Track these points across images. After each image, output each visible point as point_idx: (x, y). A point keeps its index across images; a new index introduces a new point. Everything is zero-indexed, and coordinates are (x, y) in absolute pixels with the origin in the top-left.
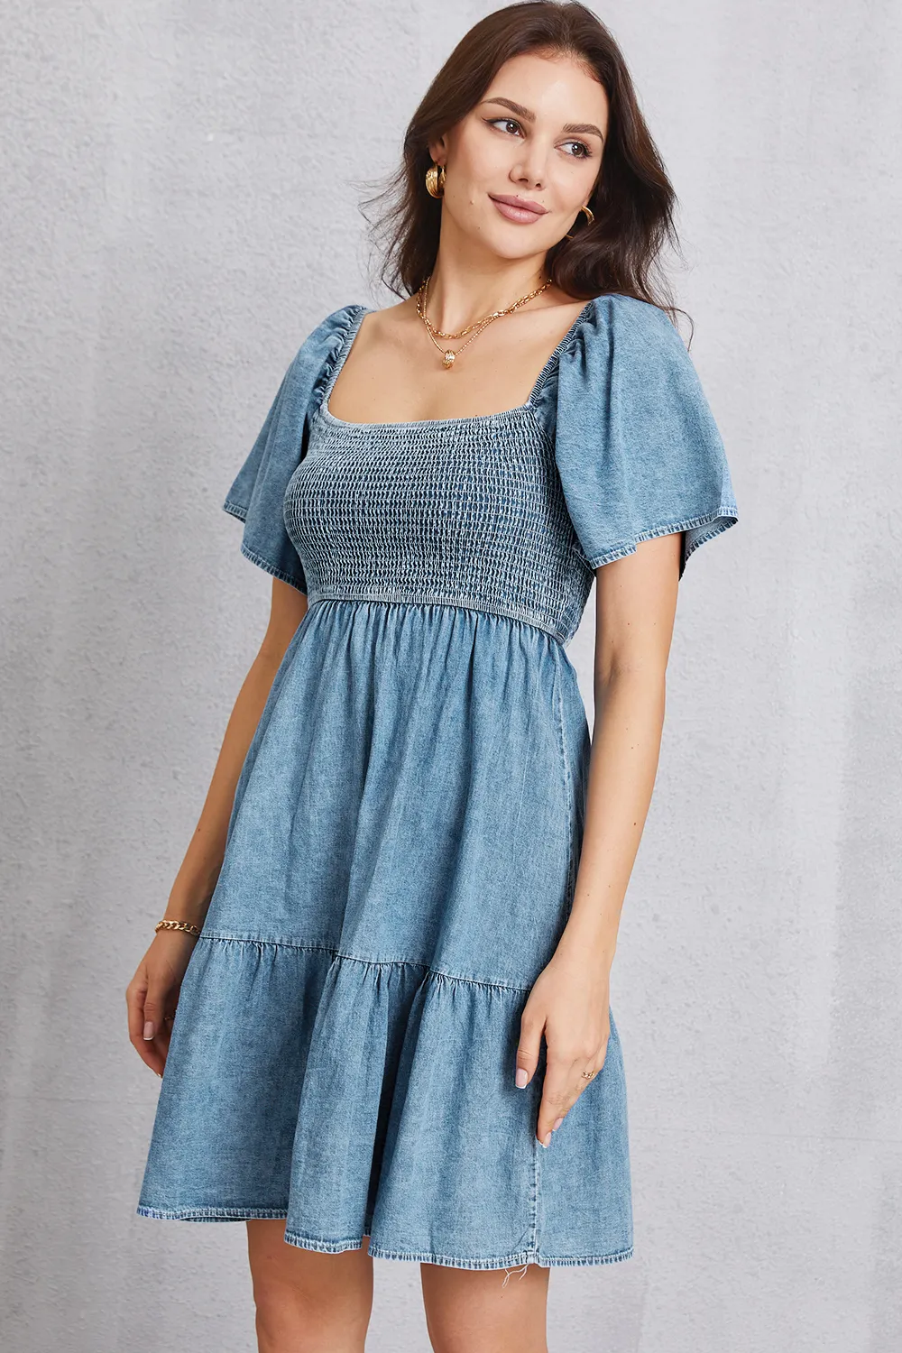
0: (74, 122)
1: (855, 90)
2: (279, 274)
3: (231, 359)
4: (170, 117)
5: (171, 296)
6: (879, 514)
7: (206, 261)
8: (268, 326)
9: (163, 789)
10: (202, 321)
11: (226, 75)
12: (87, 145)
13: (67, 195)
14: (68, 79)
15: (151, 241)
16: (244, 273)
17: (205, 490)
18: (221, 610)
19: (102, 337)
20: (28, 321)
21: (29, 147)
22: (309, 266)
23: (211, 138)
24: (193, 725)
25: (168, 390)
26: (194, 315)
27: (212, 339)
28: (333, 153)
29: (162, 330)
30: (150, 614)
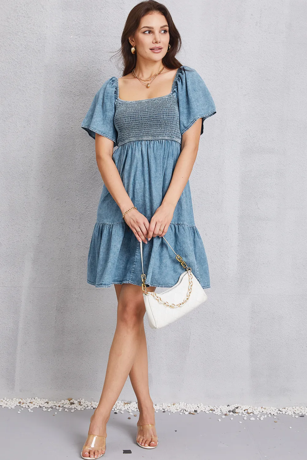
0: (36, 33)
1: (238, 21)
2: (90, 72)
3: (78, 94)
4: (61, 32)
5: (62, 77)
6: (246, 131)
7: (71, 69)
8: (87, 85)
9: (62, 206)
10: (70, 84)
11: (75, 21)
12: (40, 39)
13: (35, 52)
14: (35, 22)
15: (57, 64)
16: (81, 71)
17: (72, 128)
18: (76, 159)
19: (44, 89)
20: (25, 85)
21: (25, 40)
22: (97, 69)
23: (72, 37)
24: (70, 189)
25: (62, 102)
26: (68, 82)
27: (73, 89)
28: (103, 40)
29: (60, 87)
30: (58, 160)
